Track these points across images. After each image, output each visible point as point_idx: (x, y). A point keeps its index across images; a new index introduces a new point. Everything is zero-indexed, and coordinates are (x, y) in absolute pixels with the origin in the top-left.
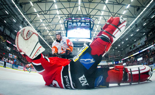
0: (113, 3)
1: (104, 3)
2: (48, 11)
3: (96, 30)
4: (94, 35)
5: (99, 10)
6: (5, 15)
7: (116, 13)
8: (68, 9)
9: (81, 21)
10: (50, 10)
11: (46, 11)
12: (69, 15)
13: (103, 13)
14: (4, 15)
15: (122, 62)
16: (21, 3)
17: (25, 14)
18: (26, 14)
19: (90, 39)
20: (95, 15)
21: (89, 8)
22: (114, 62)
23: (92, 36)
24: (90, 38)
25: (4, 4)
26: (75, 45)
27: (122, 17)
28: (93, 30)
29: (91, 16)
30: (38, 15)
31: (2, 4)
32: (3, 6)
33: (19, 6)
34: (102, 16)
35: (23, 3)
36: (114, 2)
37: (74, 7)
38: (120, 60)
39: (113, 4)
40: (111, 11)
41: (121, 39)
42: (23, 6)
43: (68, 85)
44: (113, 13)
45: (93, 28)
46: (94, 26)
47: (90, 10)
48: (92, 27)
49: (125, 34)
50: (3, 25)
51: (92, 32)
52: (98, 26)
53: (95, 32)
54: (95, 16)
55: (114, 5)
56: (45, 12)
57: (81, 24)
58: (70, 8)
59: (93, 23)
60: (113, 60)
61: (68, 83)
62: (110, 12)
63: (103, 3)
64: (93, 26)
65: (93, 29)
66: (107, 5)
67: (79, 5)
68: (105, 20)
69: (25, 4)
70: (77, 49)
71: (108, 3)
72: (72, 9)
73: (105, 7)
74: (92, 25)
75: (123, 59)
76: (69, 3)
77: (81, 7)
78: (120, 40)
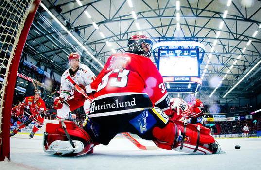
0: (235, 18)
1: (221, 18)
2: (124, 34)
3: (208, 62)
4: (205, 71)
5: (212, 29)
6: (52, 51)
7: (241, 35)
8: (159, 30)
9: (182, 48)
10: (128, 33)
11: (120, 35)
12: (161, 39)
13: (218, 34)
14: (49, 51)
15: (251, 117)
16: (77, 27)
17: (85, 43)
18: (87, 44)
19: (199, 77)
20: (205, 38)
21: (195, 26)
22: (239, 117)
23: (201, 72)
24: (197, 75)
25: (48, 34)
26: (174, 89)
27: (252, 41)
28: (202, 63)
29: (198, 39)
30: (107, 42)
31: (45, 34)
32: (47, 36)
33: (74, 32)
34: (218, 38)
35: (80, 26)
36: (237, 17)
37: (169, 26)
38: (248, 114)
39: (237, 19)
40: (233, 31)
41: (250, 79)
42: (82, 31)
43: (119, 105)
44: (236, 34)
45: (202, 59)
46: (205, 55)
47: (197, 29)
48: (200, 58)
49: (257, 71)
50: (49, 68)
51: (201, 66)
52: (210, 56)
53: (207, 66)
54: (205, 40)
55: (238, 22)
56: (119, 37)
57: (183, 52)
58: (162, 26)
59: (202, 51)
60: (236, 114)
61: (122, 105)
62: (230, 32)
63: (219, 18)
64: (203, 56)
65: (203, 61)
66: (226, 21)
67: (178, 22)
68: (223, 45)
69: (84, 28)
70: (177, 94)
71: (227, 19)
72: (165, 29)
73: (221, 25)
74: (201, 54)
75: (254, 113)
76: (159, 18)
77: (180, 24)
78: (248, 80)
